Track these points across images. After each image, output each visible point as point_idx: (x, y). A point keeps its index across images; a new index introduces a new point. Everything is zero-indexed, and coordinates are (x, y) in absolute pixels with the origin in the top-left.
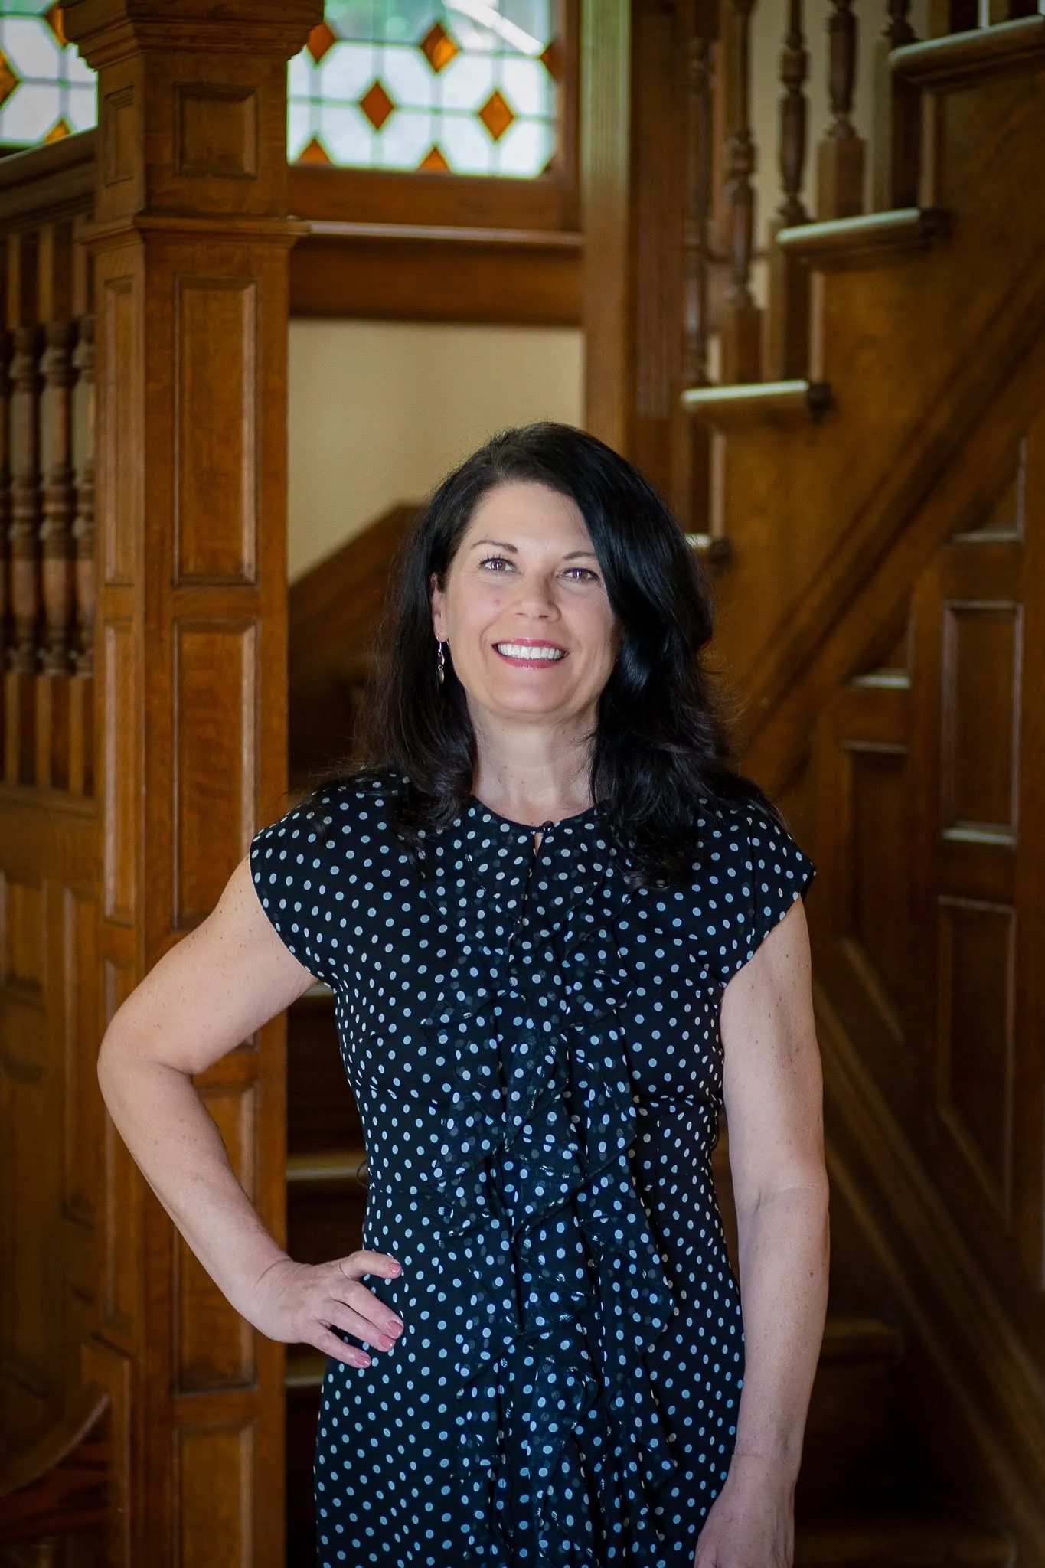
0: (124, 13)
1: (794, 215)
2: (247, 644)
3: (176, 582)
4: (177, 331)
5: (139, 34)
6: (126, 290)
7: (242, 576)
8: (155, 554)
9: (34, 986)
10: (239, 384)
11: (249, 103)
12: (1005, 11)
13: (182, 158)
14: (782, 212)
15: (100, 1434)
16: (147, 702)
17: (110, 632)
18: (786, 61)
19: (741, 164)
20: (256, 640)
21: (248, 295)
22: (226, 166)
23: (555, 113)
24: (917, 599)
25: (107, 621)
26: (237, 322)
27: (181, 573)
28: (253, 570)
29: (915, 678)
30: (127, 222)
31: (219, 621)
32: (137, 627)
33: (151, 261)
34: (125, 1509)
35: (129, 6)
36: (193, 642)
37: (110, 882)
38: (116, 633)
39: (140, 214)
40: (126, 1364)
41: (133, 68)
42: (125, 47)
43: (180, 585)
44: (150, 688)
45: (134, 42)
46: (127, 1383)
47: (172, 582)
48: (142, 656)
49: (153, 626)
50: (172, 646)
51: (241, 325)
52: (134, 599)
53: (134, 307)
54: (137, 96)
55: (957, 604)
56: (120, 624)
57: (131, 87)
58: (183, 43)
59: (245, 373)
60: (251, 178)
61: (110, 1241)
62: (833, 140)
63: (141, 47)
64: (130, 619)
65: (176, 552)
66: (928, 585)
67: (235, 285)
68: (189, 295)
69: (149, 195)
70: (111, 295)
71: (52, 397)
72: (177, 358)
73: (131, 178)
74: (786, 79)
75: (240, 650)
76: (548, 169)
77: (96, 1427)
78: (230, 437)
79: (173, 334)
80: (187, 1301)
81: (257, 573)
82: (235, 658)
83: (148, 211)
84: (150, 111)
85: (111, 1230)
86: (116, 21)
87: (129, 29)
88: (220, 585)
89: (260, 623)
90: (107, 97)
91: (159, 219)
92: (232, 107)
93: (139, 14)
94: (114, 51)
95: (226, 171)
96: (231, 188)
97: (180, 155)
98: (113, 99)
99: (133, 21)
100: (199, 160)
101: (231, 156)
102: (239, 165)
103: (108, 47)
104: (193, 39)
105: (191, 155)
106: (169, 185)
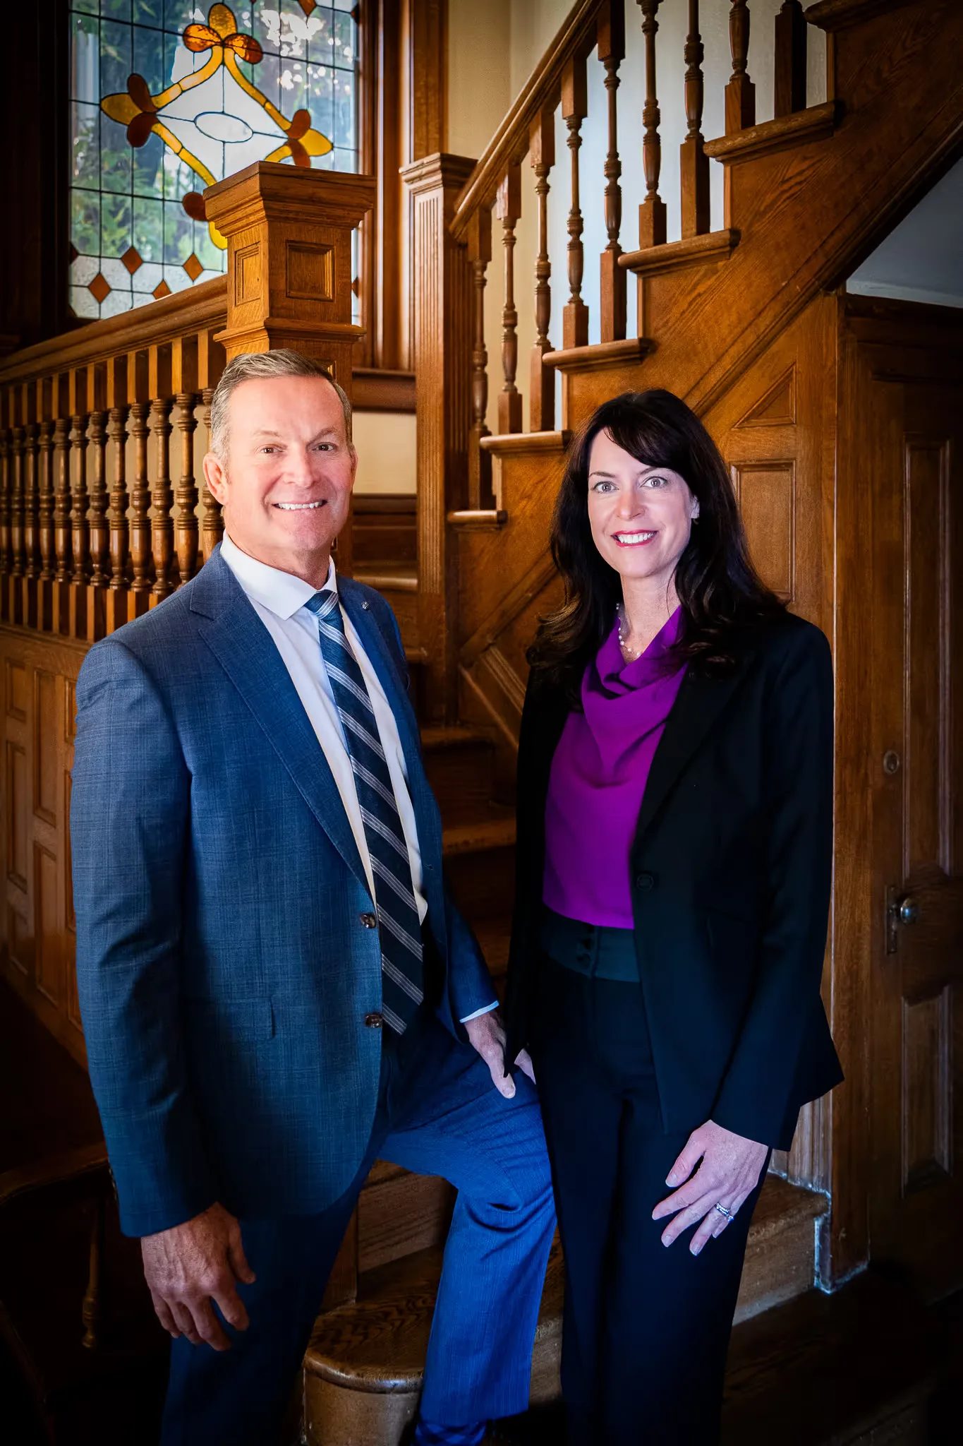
0: (258, 194)
1: (546, 347)
5: (266, 208)
11: (329, 255)
12: (692, 231)
13: (291, 289)
14: (538, 345)
18: (538, 268)
19: (510, 322)
22: (316, 292)
30: (262, 324)
35: (261, 189)
39: (267, 318)
41: (260, 232)
42: (252, 218)
45: (263, 213)
54: (264, 247)
57: (256, 243)
58: (291, 215)
60: (332, 301)
62: (571, 307)
63: (267, 216)
69: (272, 307)
73: (259, 298)
74: (538, 277)
83: (272, 317)
84: (272, 258)
86: (250, 200)
87: (261, 204)
90: (234, 252)
91: (279, 323)
92: (319, 257)
93: (266, 195)
94: (244, 222)
95: (315, 295)
96: (319, 306)
97: (290, 285)
98: (241, 252)
99: (264, 200)
100: (300, 289)
101: (319, 288)
102: (322, 291)
103: (240, 219)
104: (297, 213)
105: (296, 285)
106: (284, 303)
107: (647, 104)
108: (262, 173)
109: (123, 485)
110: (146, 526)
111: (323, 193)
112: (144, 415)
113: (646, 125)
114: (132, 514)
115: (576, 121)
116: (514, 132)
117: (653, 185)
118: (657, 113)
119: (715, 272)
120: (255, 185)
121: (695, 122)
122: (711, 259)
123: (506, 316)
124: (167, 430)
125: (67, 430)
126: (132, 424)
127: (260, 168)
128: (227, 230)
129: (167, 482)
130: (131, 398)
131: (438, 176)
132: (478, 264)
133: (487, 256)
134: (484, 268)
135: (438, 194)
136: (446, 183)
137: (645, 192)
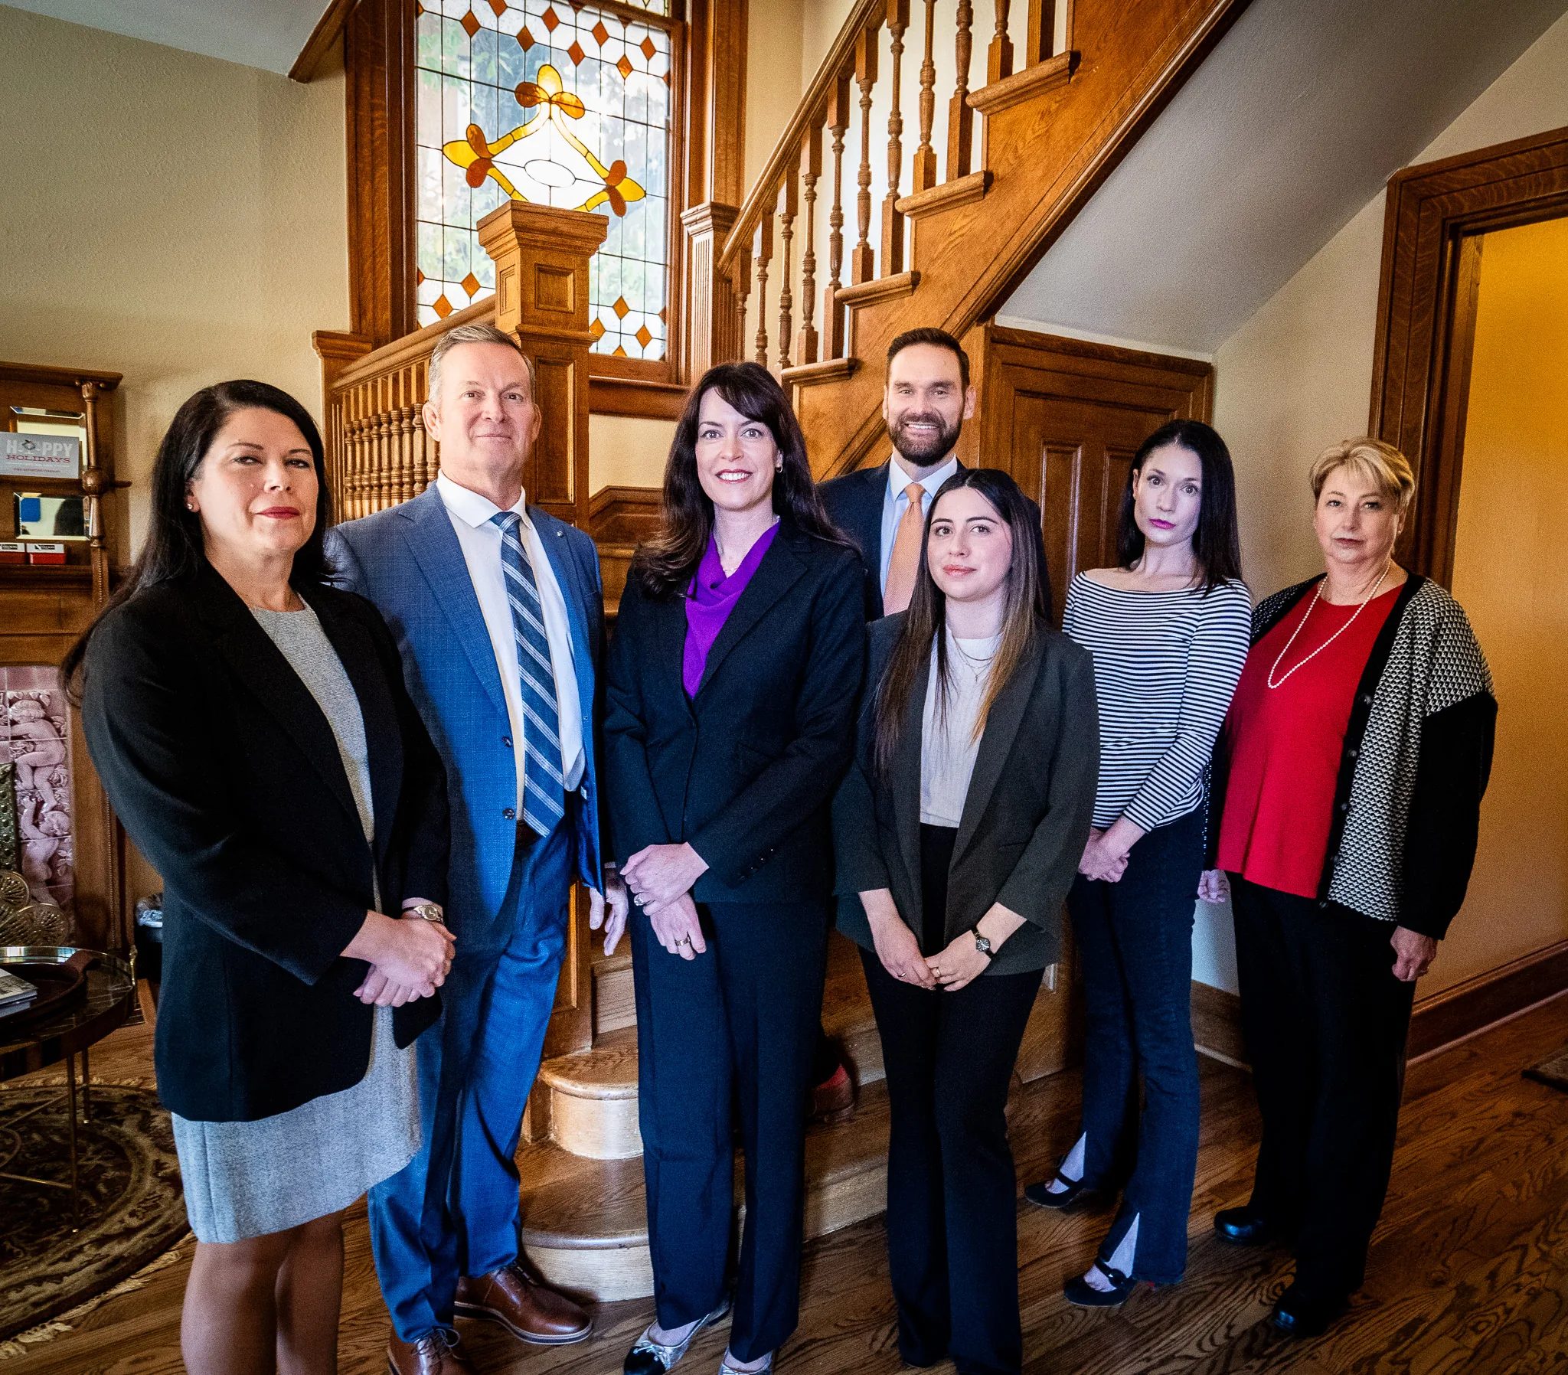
0: (511, 227)
1: (786, 364)
5: (518, 238)
7: (568, 500)
11: (571, 277)
12: (889, 272)
13: (539, 302)
14: (781, 363)
18: (783, 300)
19: (761, 343)
21: (571, 368)
22: (560, 305)
23: (666, 337)
26: (565, 380)
27: (539, 498)
28: (573, 497)
35: (513, 222)
39: (519, 324)
41: (515, 257)
42: (509, 245)
45: (516, 242)
51: (567, 382)
54: (517, 269)
57: (513, 266)
58: (539, 244)
59: (569, 405)
60: (572, 313)
62: (806, 332)
63: (519, 244)
65: (537, 488)
67: (564, 364)
69: (523, 316)
73: (514, 310)
74: (783, 307)
76: (663, 358)
78: (562, 435)
81: (575, 500)
83: (522, 324)
84: (523, 276)
86: (507, 232)
87: (513, 235)
88: (557, 504)
90: (501, 275)
91: (527, 328)
92: (563, 278)
93: (518, 227)
94: (504, 249)
95: (560, 309)
96: (562, 317)
97: (538, 299)
98: (504, 272)
99: (516, 232)
100: (547, 303)
101: (562, 302)
102: (566, 306)
103: (501, 246)
104: (544, 242)
105: (543, 299)
106: (533, 313)
107: (861, 166)
108: (513, 210)
111: (565, 228)
113: (860, 184)
115: (813, 180)
116: (766, 186)
117: (864, 234)
118: (869, 175)
119: (902, 306)
120: (507, 219)
121: (895, 183)
122: (900, 294)
123: (758, 339)
125: (401, 420)
127: (511, 206)
128: (494, 254)
131: (709, 221)
132: (740, 295)
133: (746, 289)
134: (744, 300)
135: (709, 236)
136: (716, 227)
137: (859, 240)
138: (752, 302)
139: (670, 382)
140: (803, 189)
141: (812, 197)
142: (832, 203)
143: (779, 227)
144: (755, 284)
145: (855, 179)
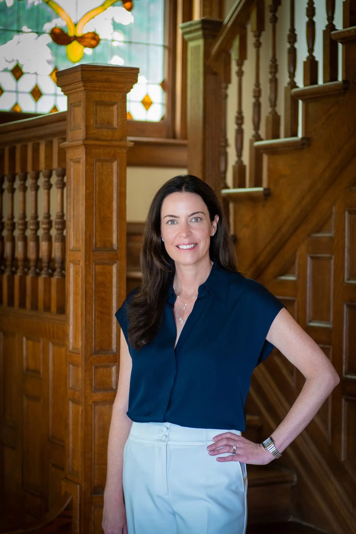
0: (80, 80)
1: (258, 138)
2: (114, 269)
3: (94, 250)
4: (94, 175)
5: (84, 86)
6: (79, 162)
7: (113, 248)
8: (88, 241)
9: (36, 372)
10: (112, 190)
11: (115, 107)
12: (328, 79)
13: (96, 123)
14: (254, 136)
15: (69, 508)
16: (86, 286)
17: (72, 265)
18: (255, 91)
19: (239, 122)
20: (117, 268)
21: (115, 165)
22: (109, 125)
23: (165, 102)
24: (298, 254)
25: (70, 261)
27: (95, 247)
28: (116, 246)
29: (298, 277)
30: (81, 142)
31: (106, 261)
32: (82, 263)
33: (87, 154)
34: (78, 530)
35: (82, 78)
36: (99, 268)
37: (71, 340)
38: (73, 265)
39: (85, 140)
40: (78, 486)
41: (82, 96)
42: (78, 90)
43: (95, 251)
44: (86, 281)
45: (83, 88)
46: (78, 492)
47: (93, 249)
48: (84, 272)
49: (87, 263)
50: (93, 270)
51: (113, 173)
52: (81, 256)
53: (81, 167)
54: (83, 104)
55: (312, 255)
56: (76, 263)
57: (80, 102)
58: (96, 89)
59: (114, 187)
60: (116, 129)
61: (71, 449)
62: (271, 115)
63: (84, 90)
64: (80, 261)
65: (94, 241)
66: (302, 250)
67: (112, 161)
68: (98, 164)
69: (87, 134)
70: (72, 163)
71: (42, 192)
72: (94, 183)
73: (81, 129)
74: (255, 97)
75: (112, 270)
76: (163, 119)
77: (68, 505)
78: (110, 206)
79: (93, 176)
80: (96, 466)
81: (117, 248)
82: (111, 273)
83: (86, 139)
84: (87, 109)
85: (71, 446)
86: (77, 82)
87: (81, 84)
88: (107, 251)
89: (118, 262)
90: (71, 104)
91: (90, 141)
92: (111, 108)
93: (85, 80)
94: (74, 91)
95: (109, 127)
96: (111, 131)
98: (73, 104)
99: (83, 82)
100: (101, 124)
101: (110, 123)
102: (112, 125)
103: (72, 89)
104: (100, 88)
105: (99, 122)
106: (93, 132)
107: (308, 3)
108: (82, 70)
109: (12, 217)
110: (25, 239)
111: (113, 78)
112: (24, 179)
113: (308, 15)
114: (17, 233)
115: (274, 9)
117: (311, 50)
118: (313, 9)
119: (338, 103)
120: (79, 75)
121: (331, 18)
122: (336, 95)
123: (237, 119)
124: (37, 188)
126: (17, 184)
127: (81, 68)
128: (67, 92)
129: (36, 217)
130: (18, 170)
131: (200, 33)
132: (223, 85)
133: (228, 81)
134: (226, 88)
135: (200, 42)
136: (205, 37)
137: (307, 54)
138: (232, 90)
139: (168, 137)
140: (268, 15)
141: (275, 20)
142: (288, 26)
143: (251, 40)
144: (234, 78)
145: (304, 12)
